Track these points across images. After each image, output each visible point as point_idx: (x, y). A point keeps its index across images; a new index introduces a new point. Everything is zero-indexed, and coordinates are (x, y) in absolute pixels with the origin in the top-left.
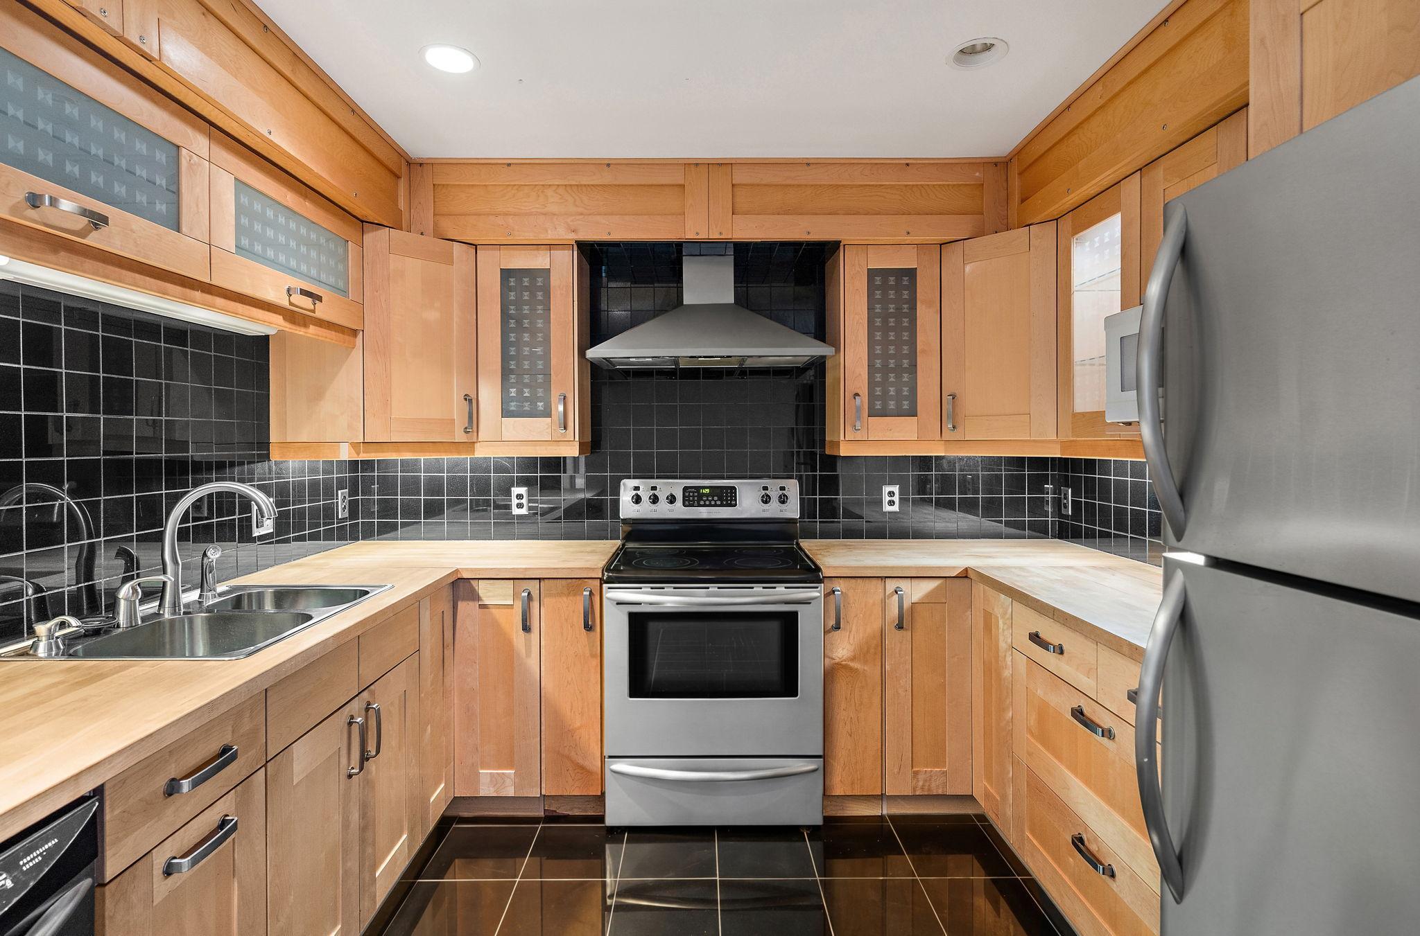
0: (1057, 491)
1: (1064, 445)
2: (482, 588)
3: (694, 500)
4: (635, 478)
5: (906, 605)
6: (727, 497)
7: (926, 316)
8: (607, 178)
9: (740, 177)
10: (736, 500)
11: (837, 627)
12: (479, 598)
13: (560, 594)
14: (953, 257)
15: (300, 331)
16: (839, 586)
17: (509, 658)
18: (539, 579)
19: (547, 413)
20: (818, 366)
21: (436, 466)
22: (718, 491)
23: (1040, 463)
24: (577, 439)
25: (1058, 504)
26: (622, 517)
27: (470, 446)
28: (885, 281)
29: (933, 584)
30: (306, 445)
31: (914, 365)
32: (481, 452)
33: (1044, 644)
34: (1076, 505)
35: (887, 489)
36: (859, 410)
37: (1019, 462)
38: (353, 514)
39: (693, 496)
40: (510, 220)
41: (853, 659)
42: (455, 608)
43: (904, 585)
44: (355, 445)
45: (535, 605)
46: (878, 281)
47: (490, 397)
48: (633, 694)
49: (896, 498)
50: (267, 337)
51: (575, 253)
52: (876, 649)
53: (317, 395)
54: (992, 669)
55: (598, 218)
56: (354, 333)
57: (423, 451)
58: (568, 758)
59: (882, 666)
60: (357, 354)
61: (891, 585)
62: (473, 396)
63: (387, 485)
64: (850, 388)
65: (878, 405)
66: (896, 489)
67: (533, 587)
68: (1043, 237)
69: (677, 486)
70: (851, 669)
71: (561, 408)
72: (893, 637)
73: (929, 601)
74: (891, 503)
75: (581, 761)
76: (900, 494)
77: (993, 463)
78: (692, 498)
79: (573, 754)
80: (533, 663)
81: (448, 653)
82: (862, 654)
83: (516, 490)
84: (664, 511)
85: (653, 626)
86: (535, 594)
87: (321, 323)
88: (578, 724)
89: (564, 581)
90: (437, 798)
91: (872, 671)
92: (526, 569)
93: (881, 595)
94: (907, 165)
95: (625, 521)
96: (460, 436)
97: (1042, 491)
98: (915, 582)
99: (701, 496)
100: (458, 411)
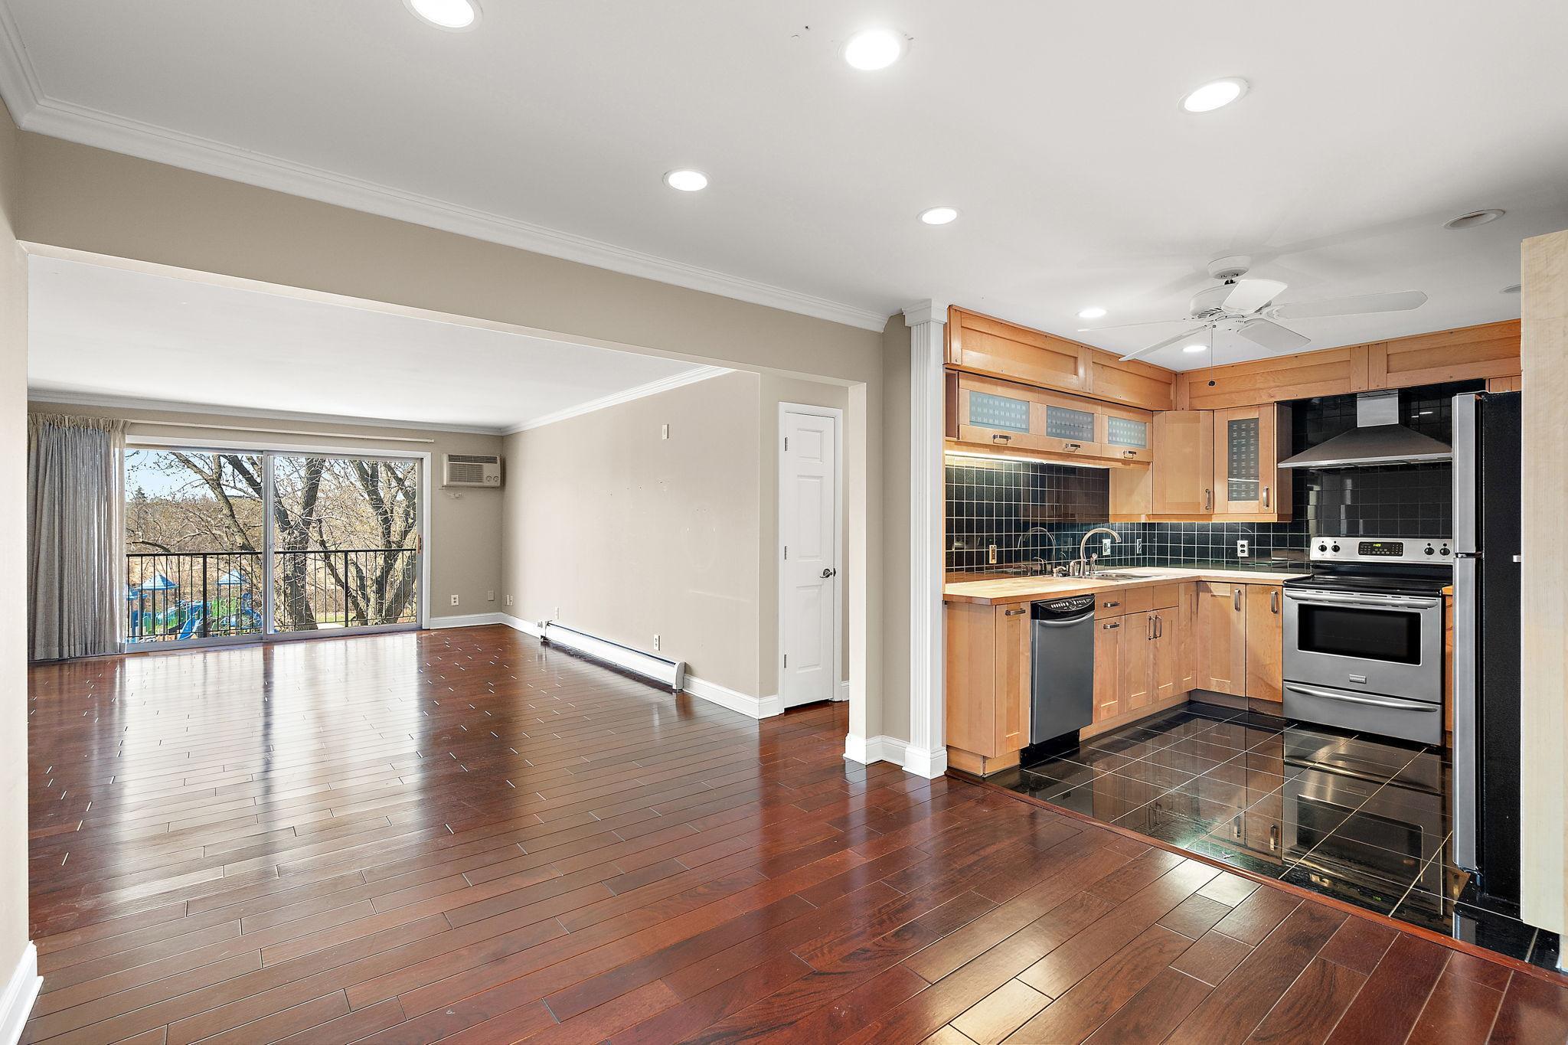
2: (1213, 586)
3: (1367, 551)
4: (1322, 536)
6: (1397, 549)
9: (1393, 349)
10: (1402, 552)
12: (1211, 592)
13: (1257, 593)
15: (1127, 467)
17: (1227, 623)
18: (1246, 584)
19: (1256, 498)
21: (1191, 527)
22: (1388, 545)
24: (1276, 512)
26: (1311, 558)
27: (1210, 516)
30: (1126, 516)
32: (1216, 520)
38: (1144, 553)
39: (1367, 548)
40: (1233, 396)
42: (1198, 595)
44: (1148, 516)
45: (1243, 597)
47: (1221, 490)
48: (1301, 647)
50: (1109, 469)
51: (1276, 407)
53: (1131, 492)
55: (1290, 388)
56: (1149, 463)
57: (1182, 519)
58: (1262, 679)
60: (1149, 473)
62: (1211, 490)
63: (1162, 538)
67: (1242, 588)
69: (1354, 541)
71: (1265, 494)
75: (1270, 683)
78: (1364, 549)
79: (1265, 677)
80: (1242, 626)
81: (1194, 617)
83: (1240, 542)
84: (1343, 556)
85: (1316, 611)
86: (1243, 591)
87: (1138, 462)
88: (1268, 663)
89: (1261, 585)
90: (1189, 683)
92: (1238, 578)
95: (1313, 561)
96: (1203, 511)
99: (1373, 549)
100: (1202, 498)
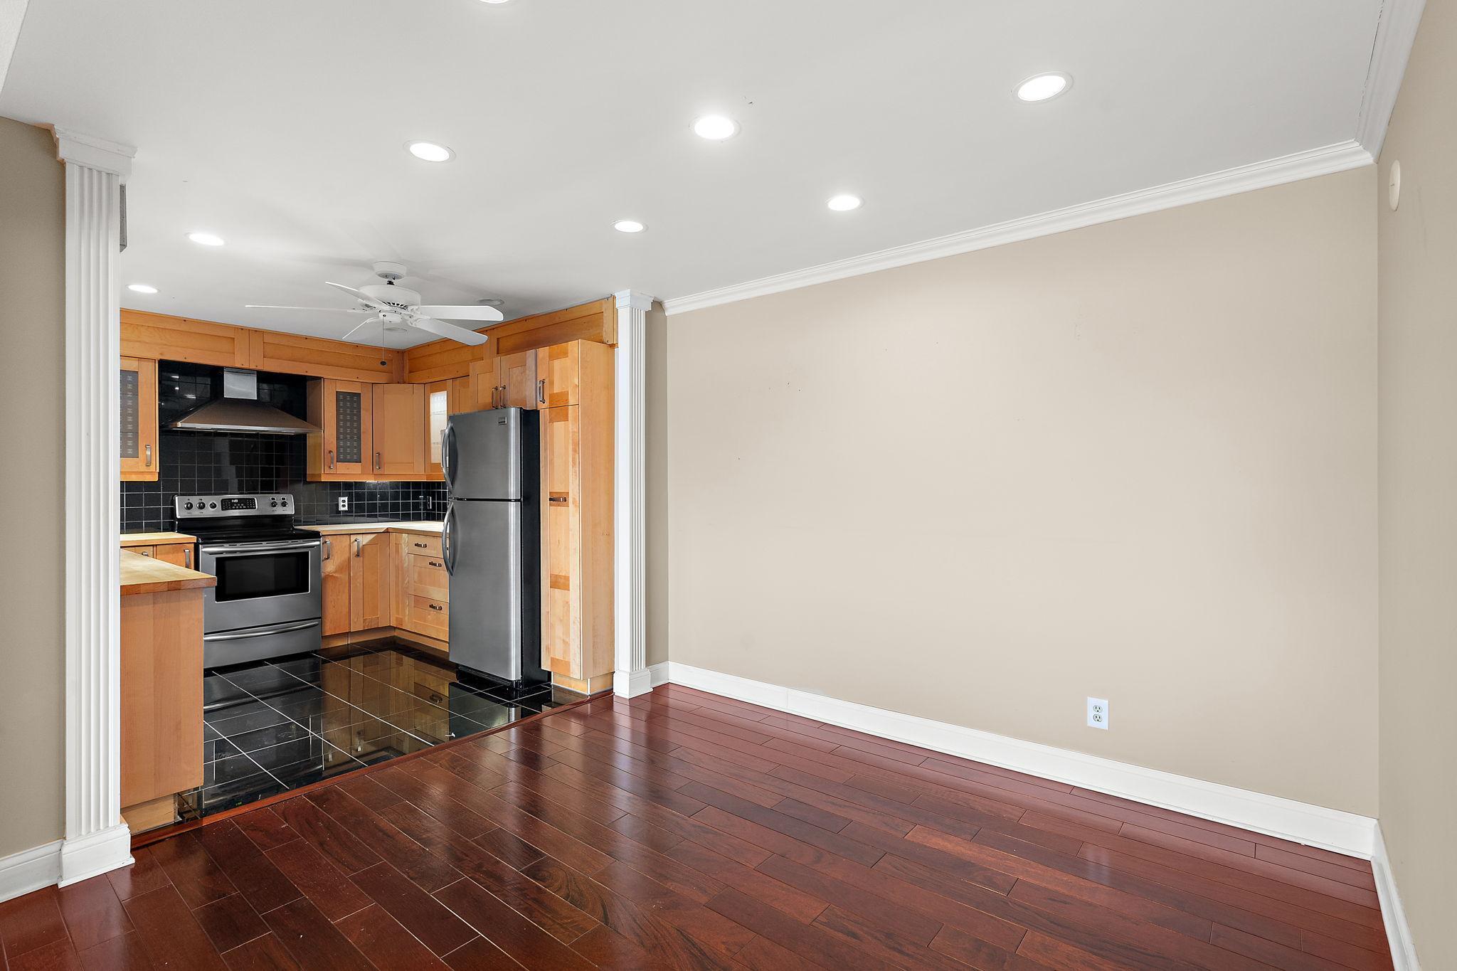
0: (425, 498)
1: (428, 477)
3: (227, 506)
4: (199, 495)
5: (361, 545)
6: (249, 503)
7: (365, 416)
8: (184, 327)
9: (268, 339)
10: (254, 505)
11: (328, 558)
13: (168, 553)
14: (377, 389)
16: (328, 540)
18: (153, 546)
19: (138, 455)
20: (303, 438)
22: (243, 500)
23: (417, 485)
24: (157, 470)
25: (425, 504)
26: (178, 517)
28: (345, 398)
29: (374, 535)
31: (359, 438)
33: (420, 546)
34: (433, 504)
35: (341, 499)
36: (332, 458)
37: (406, 485)
39: (227, 504)
41: (335, 572)
43: (359, 537)
46: (341, 397)
48: (218, 599)
49: (346, 504)
51: (157, 365)
52: (346, 566)
54: (399, 568)
55: (179, 350)
59: (350, 574)
61: (353, 538)
64: (328, 448)
65: (342, 456)
66: (346, 499)
67: (149, 550)
68: (419, 389)
69: (217, 500)
70: (334, 577)
71: (148, 453)
72: (355, 563)
73: (371, 543)
74: (344, 506)
76: (348, 501)
77: (395, 485)
82: (340, 569)
84: (208, 512)
85: (227, 563)
86: (150, 554)
89: (170, 546)
91: (344, 577)
92: (146, 540)
93: (348, 543)
94: (357, 346)
95: (179, 520)
97: (419, 499)
98: (364, 535)
99: (231, 504)
